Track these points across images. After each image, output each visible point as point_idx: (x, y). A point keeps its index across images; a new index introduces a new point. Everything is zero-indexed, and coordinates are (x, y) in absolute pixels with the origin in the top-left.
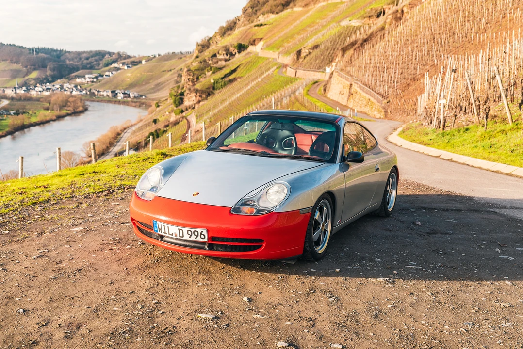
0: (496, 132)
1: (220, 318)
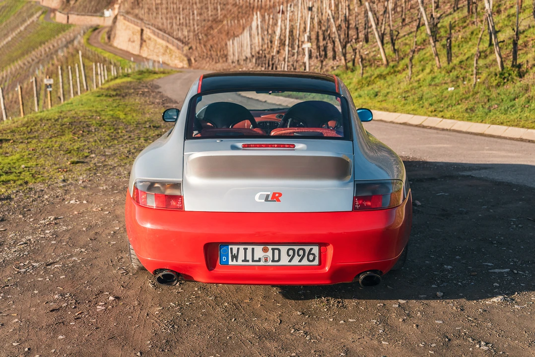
0: (373, 78)
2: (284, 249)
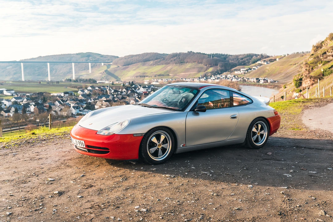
1: (54, 181)
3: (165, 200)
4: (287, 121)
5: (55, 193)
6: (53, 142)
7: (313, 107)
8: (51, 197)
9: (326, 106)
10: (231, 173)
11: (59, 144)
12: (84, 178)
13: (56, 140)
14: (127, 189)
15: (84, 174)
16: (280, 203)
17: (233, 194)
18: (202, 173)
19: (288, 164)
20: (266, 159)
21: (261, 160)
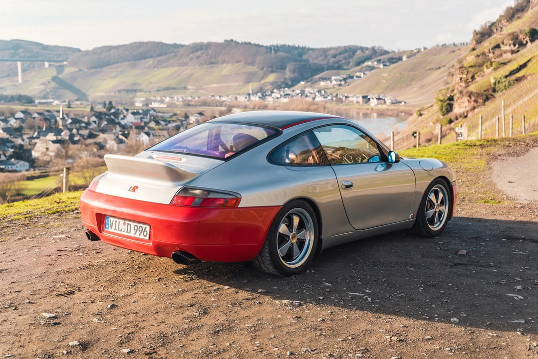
1: (57, 318)
2: (133, 224)
3: (303, 352)
4: (468, 186)
5: (71, 344)
6: (13, 234)
7: (505, 155)
8: (67, 353)
9: (527, 154)
10: (405, 293)
11: (27, 239)
12: (116, 311)
13: (18, 230)
14: (216, 333)
15: (114, 303)
16: (524, 352)
17: (429, 337)
18: (350, 295)
19: (505, 273)
20: (459, 264)
21: (452, 267)
